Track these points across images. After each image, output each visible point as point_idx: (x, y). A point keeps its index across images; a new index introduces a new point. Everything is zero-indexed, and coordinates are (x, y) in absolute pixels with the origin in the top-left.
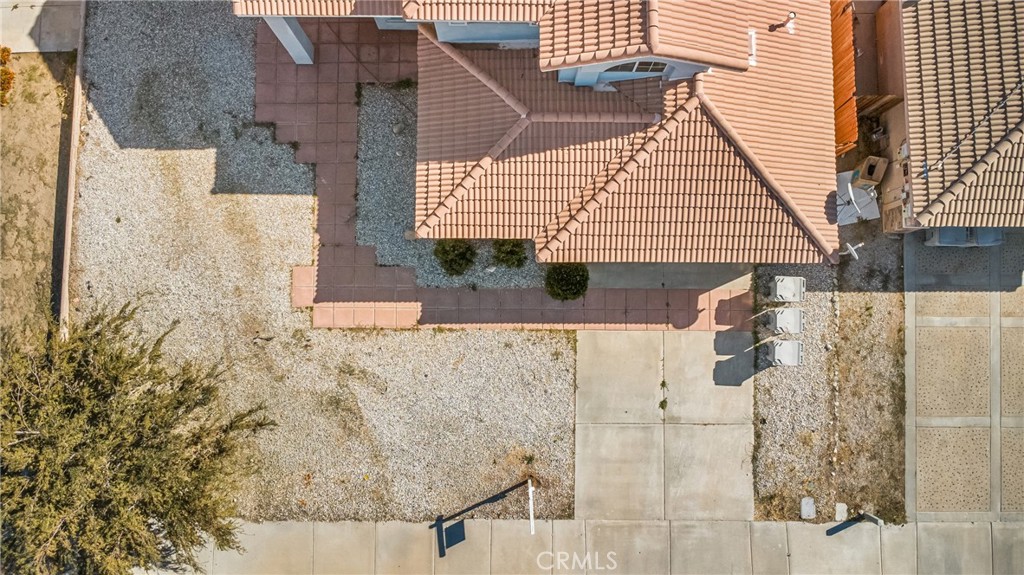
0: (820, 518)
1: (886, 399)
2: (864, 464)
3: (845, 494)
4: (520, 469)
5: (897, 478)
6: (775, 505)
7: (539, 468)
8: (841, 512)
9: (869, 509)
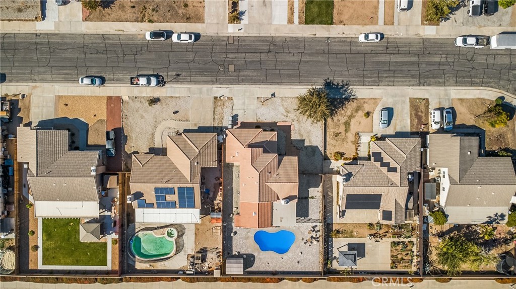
0: (225, 97)
1: (216, 113)
2: (219, 104)
3: (222, 100)
4: (264, 103)
5: (215, 102)
6: (231, 99)
7: (262, 104)
8: (222, 98)
9: (218, 98)
